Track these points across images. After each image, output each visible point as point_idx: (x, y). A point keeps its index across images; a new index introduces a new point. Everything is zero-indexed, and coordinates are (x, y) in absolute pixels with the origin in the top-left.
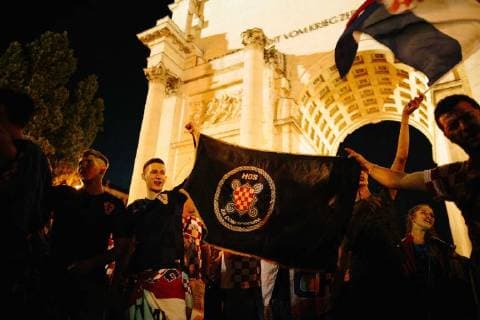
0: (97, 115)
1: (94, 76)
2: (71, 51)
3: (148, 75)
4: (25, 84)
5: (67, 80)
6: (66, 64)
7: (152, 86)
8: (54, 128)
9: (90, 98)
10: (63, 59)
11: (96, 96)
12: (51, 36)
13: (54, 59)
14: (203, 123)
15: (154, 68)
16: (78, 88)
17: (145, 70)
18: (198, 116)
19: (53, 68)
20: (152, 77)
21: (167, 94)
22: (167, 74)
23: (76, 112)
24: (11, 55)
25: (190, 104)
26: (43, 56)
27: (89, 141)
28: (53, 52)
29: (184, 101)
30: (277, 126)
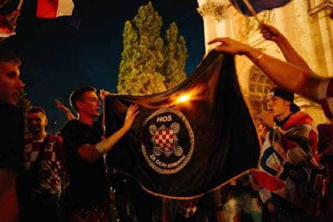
0: (182, 48)
1: (174, 23)
2: (156, 13)
3: (201, 12)
4: (139, 44)
5: (159, 32)
6: (156, 22)
7: (205, 19)
8: (160, 65)
9: (175, 39)
10: (154, 20)
11: (178, 36)
12: (143, 9)
13: (149, 23)
14: (248, 33)
15: (204, 5)
16: (167, 35)
17: (198, 9)
18: (244, 28)
19: (150, 28)
20: (204, 12)
21: (218, 20)
22: (213, 6)
23: (169, 51)
24: (127, 30)
25: (236, 21)
26: (143, 23)
27: (182, 66)
28: (147, 18)
29: (231, 21)
30: (311, 15)
